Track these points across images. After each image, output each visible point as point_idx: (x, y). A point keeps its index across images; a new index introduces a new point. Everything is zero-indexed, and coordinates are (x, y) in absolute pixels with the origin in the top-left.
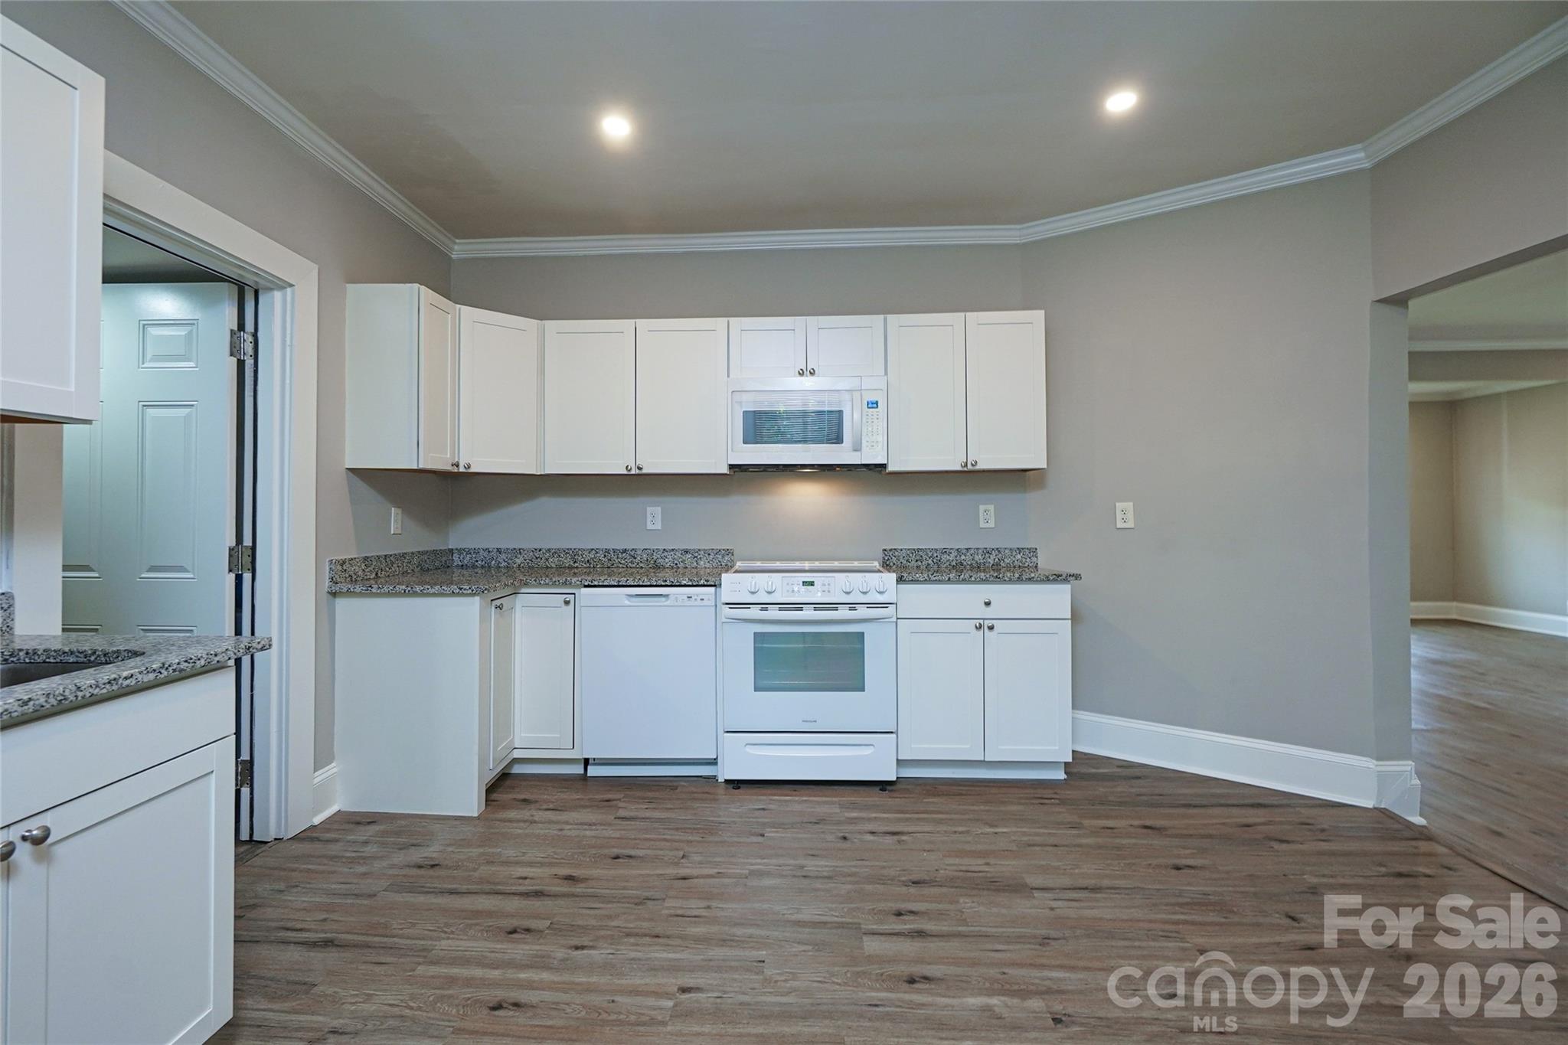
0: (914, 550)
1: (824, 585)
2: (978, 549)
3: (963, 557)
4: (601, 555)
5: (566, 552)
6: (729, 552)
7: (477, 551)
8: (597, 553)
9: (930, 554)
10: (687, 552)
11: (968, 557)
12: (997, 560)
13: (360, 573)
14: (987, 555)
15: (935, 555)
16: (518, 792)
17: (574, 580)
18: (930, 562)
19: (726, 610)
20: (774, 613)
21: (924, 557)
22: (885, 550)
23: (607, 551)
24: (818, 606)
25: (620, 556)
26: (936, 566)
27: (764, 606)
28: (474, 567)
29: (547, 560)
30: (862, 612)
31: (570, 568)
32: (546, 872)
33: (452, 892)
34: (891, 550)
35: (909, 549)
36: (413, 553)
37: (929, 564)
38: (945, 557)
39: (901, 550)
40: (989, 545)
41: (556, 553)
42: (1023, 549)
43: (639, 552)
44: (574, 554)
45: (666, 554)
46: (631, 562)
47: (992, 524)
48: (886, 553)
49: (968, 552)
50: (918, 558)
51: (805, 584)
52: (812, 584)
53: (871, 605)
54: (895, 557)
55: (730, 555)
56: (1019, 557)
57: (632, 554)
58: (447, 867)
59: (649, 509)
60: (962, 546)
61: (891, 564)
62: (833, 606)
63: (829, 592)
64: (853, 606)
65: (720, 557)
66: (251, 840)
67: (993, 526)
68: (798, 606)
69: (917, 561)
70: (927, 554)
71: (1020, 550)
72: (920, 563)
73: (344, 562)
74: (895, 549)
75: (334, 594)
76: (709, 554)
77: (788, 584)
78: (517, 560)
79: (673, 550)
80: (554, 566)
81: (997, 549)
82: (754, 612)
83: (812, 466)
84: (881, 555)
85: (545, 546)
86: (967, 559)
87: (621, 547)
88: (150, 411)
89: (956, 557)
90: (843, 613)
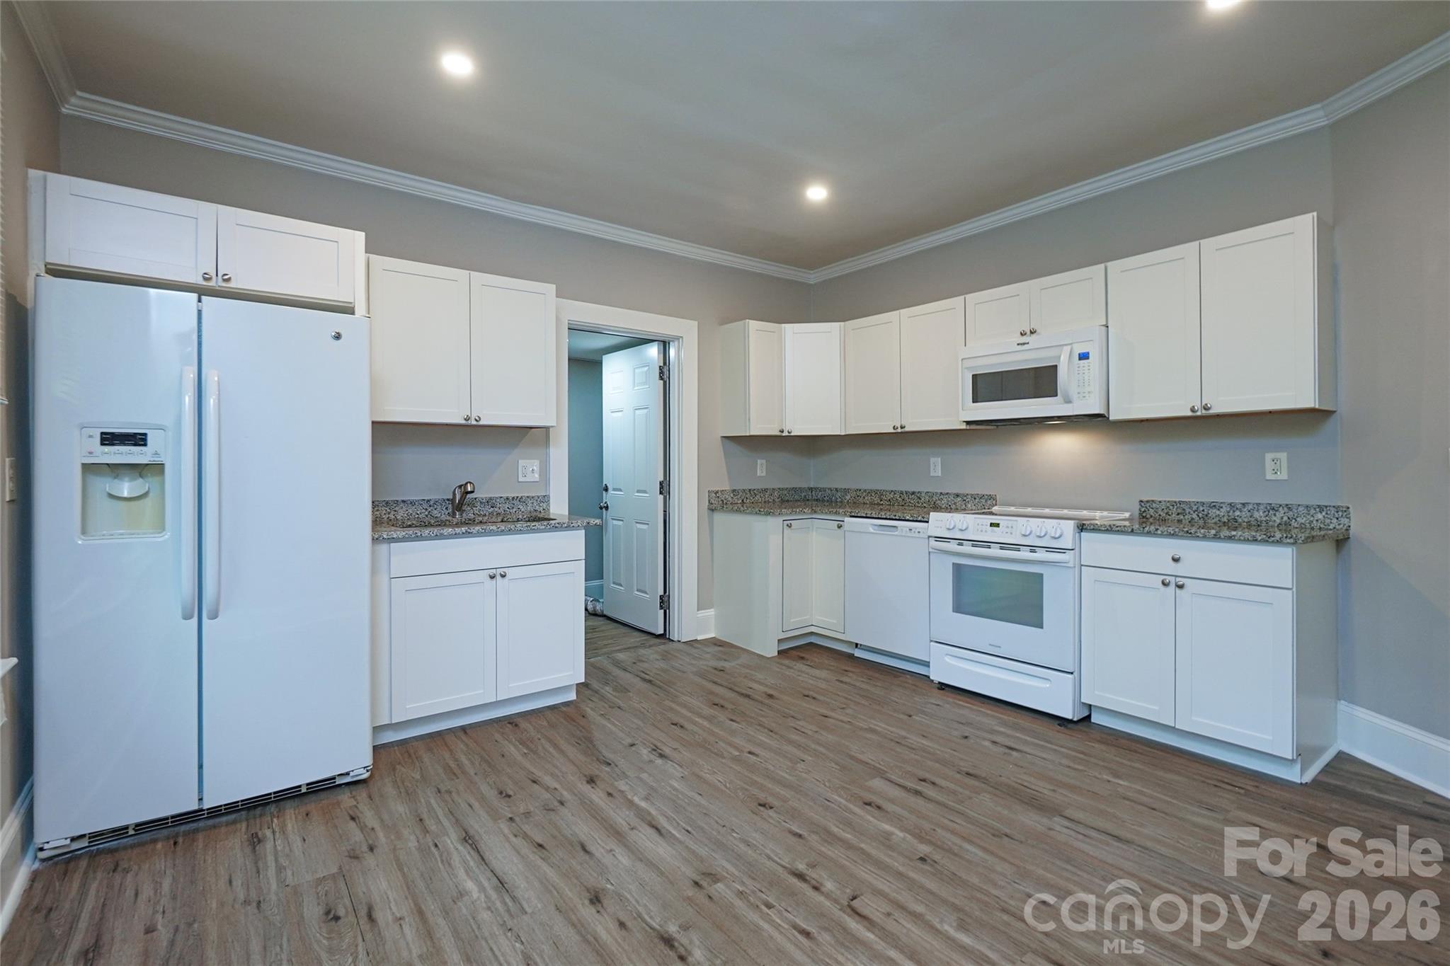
0: (1175, 502)
1: (1008, 527)
2: (1258, 504)
3: (1237, 513)
4: (897, 496)
5: (876, 492)
6: (991, 497)
7: (824, 490)
8: (895, 494)
9: (1195, 508)
10: (958, 496)
11: (1245, 513)
12: (1285, 518)
13: (730, 499)
14: (1271, 512)
15: (1201, 509)
16: (801, 652)
17: (841, 511)
18: (1195, 516)
19: (933, 543)
20: (967, 548)
21: (1187, 511)
22: (1141, 501)
23: (902, 493)
24: (1004, 546)
25: (910, 497)
26: (1201, 522)
27: (961, 541)
28: (823, 501)
29: (864, 498)
30: (1041, 555)
31: (878, 504)
32: (762, 688)
33: (715, 683)
34: (1148, 502)
35: (1168, 502)
36: (774, 489)
37: (1193, 519)
38: (1214, 512)
39: (1160, 502)
40: (1275, 501)
41: (870, 492)
42: (1326, 507)
43: (923, 495)
44: (880, 493)
45: (942, 497)
46: (918, 503)
47: (1283, 475)
48: (1143, 504)
49: (1244, 508)
50: (1179, 511)
51: (992, 525)
52: (998, 525)
53: (1049, 549)
54: (1152, 508)
55: (992, 500)
56: (1320, 516)
57: (918, 495)
58: (727, 674)
59: (932, 460)
60: (1238, 500)
61: (1148, 516)
62: (1016, 547)
63: (1011, 533)
64: (1033, 549)
65: (984, 501)
66: (669, 639)
67: (1285, 477)
68: (987, 544)
69: (1178, 514)
70: (1191, 508)
71: (1321, 508)
72: (1182, 517)
73: (717, 492)
74: (1153, 501)
75: (712, 510)
76: (975, 499)
77: (978, 524)
78: (847, 497)
79: (947, 493)
80: (868, 502)
81: (1287, 505)
82: (953, 546)
83: (1059, 418)
84: (1136, 509)
85: (863, 487)
86: (1243, 516)
87: (911, 490)
88: (637, 411)
89: (1229, 512)
90: (1025, 554)
